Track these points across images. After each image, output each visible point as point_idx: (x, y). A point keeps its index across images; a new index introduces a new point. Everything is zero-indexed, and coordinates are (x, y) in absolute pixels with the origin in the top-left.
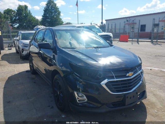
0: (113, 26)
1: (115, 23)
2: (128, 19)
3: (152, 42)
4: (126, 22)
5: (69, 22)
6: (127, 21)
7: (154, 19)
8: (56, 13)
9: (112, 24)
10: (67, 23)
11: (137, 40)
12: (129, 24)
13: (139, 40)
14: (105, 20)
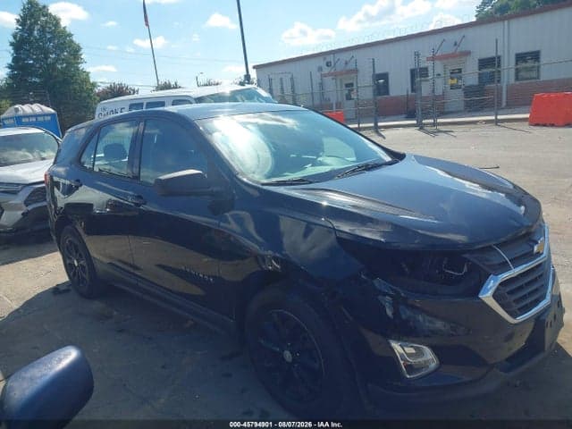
0: (284, 85)
1: (290, 76)
2: (330, 58)
3: (421, 127)
4: (326, 70)
5: (117, 83)
6: (328, 64)
7: (417, 55)
8: (63, 52)
9: (281, 79)
10: (109, 85)
11: (372, 125)
12: (335, 75)
13: (380, 124)
14: (254, 67)
